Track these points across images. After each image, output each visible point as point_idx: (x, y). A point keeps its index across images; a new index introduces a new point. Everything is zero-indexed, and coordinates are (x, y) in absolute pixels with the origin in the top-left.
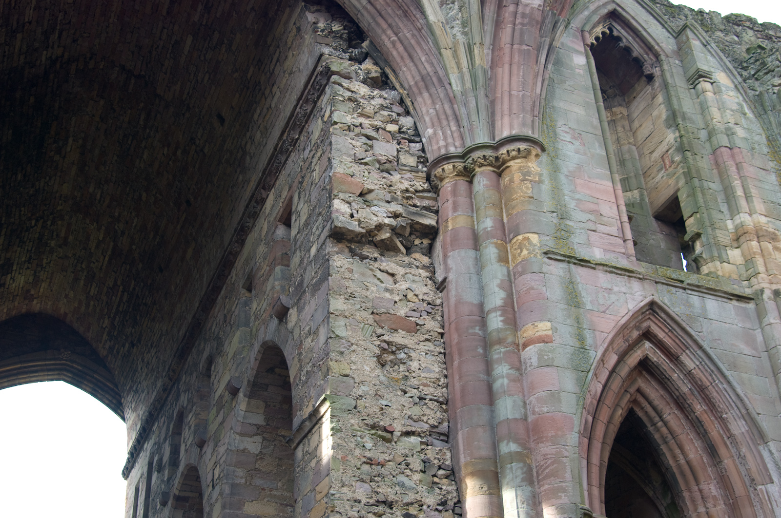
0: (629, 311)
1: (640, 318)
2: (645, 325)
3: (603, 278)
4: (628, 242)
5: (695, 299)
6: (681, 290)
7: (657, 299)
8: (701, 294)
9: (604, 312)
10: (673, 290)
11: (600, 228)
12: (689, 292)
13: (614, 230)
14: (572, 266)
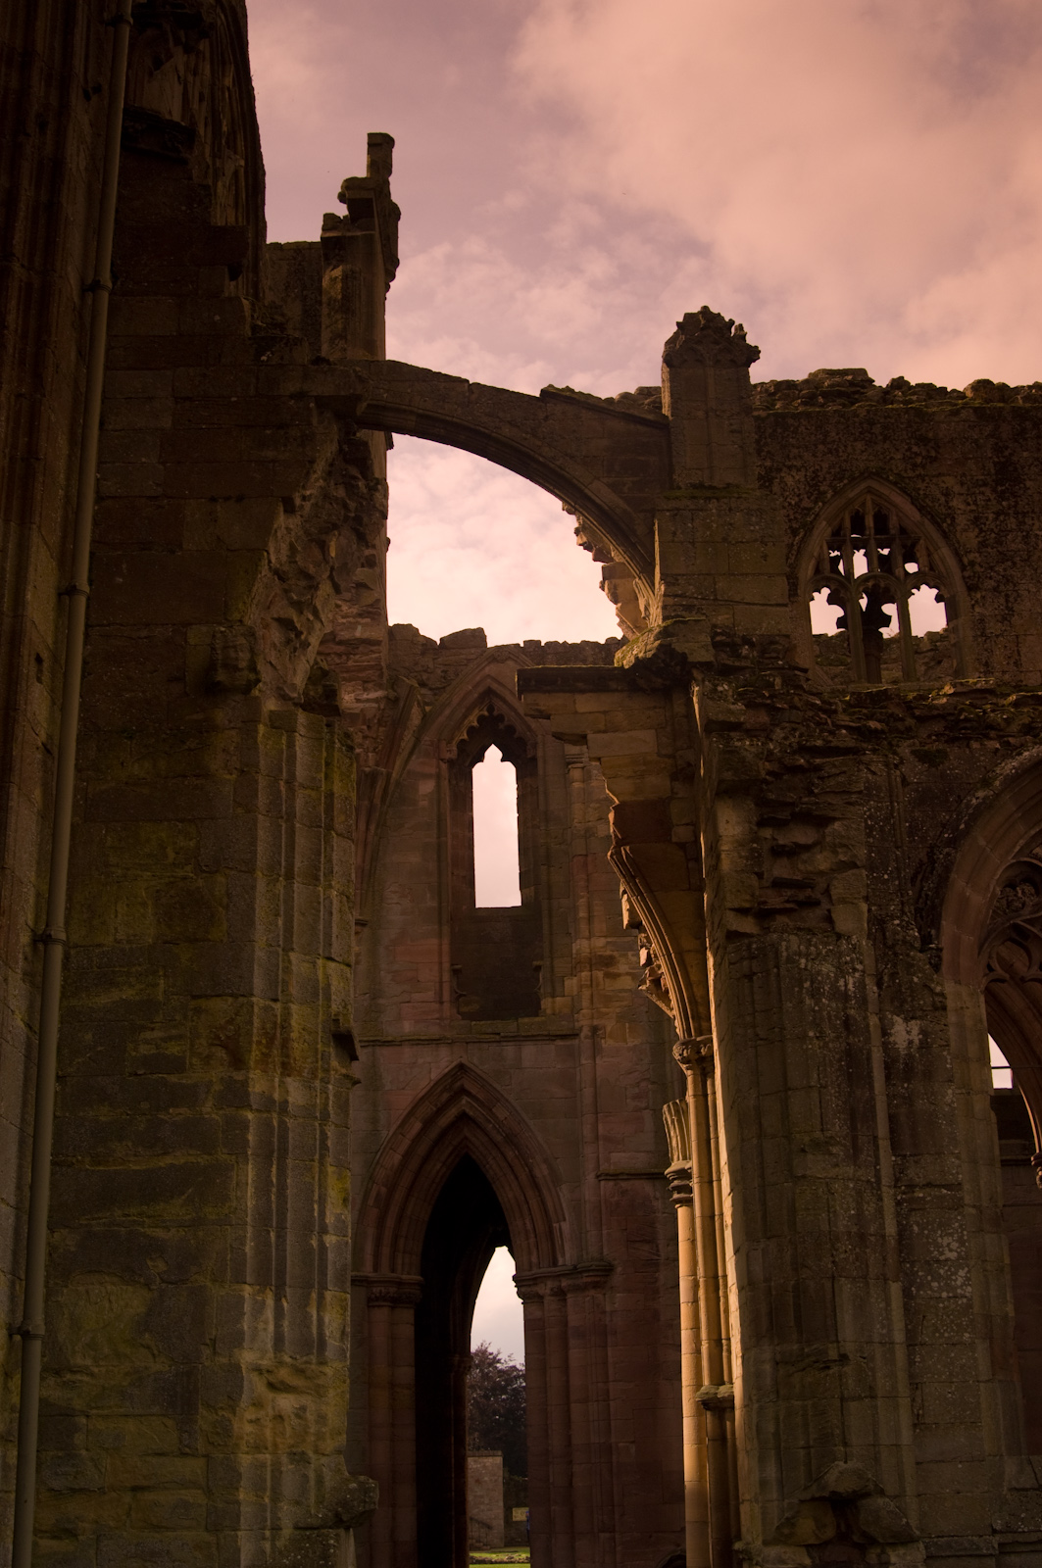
0: (431, 1080)
1: (449, 1081)
2: (459, 1084)
3: (407, 1052)
4: (445, 1004)
5: (509, 1050)
6: (495, 1044)
7: (464, 1061)
8: (518, 1043)
9: (403, 1089)
10: (485, 1046)
11: (416, 996)
12: (505, 1044)
13: (430, 995)
14: (378, 1048)
